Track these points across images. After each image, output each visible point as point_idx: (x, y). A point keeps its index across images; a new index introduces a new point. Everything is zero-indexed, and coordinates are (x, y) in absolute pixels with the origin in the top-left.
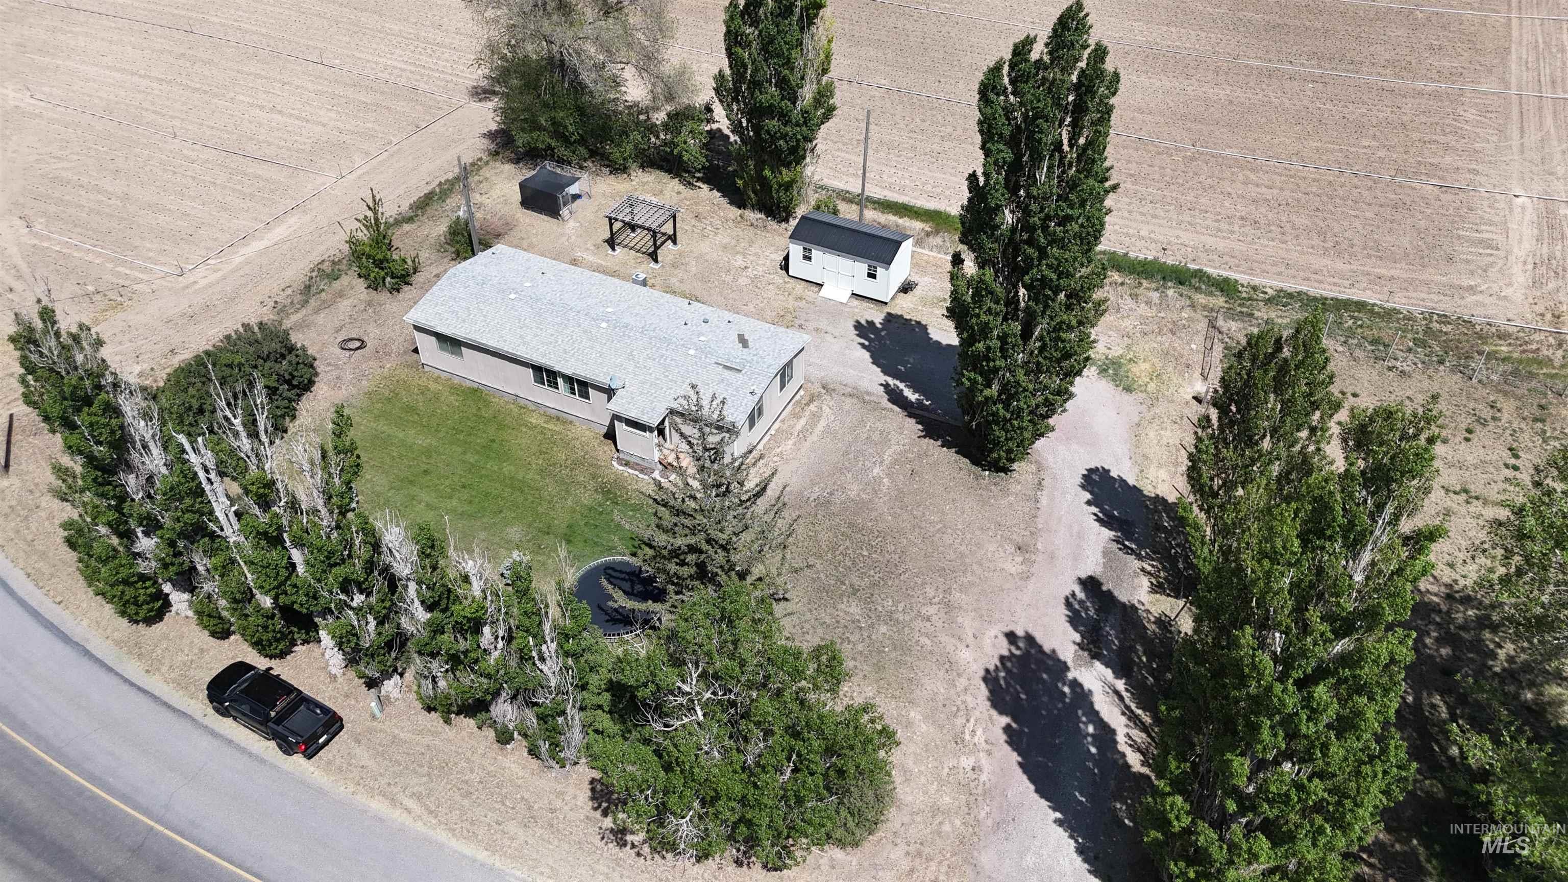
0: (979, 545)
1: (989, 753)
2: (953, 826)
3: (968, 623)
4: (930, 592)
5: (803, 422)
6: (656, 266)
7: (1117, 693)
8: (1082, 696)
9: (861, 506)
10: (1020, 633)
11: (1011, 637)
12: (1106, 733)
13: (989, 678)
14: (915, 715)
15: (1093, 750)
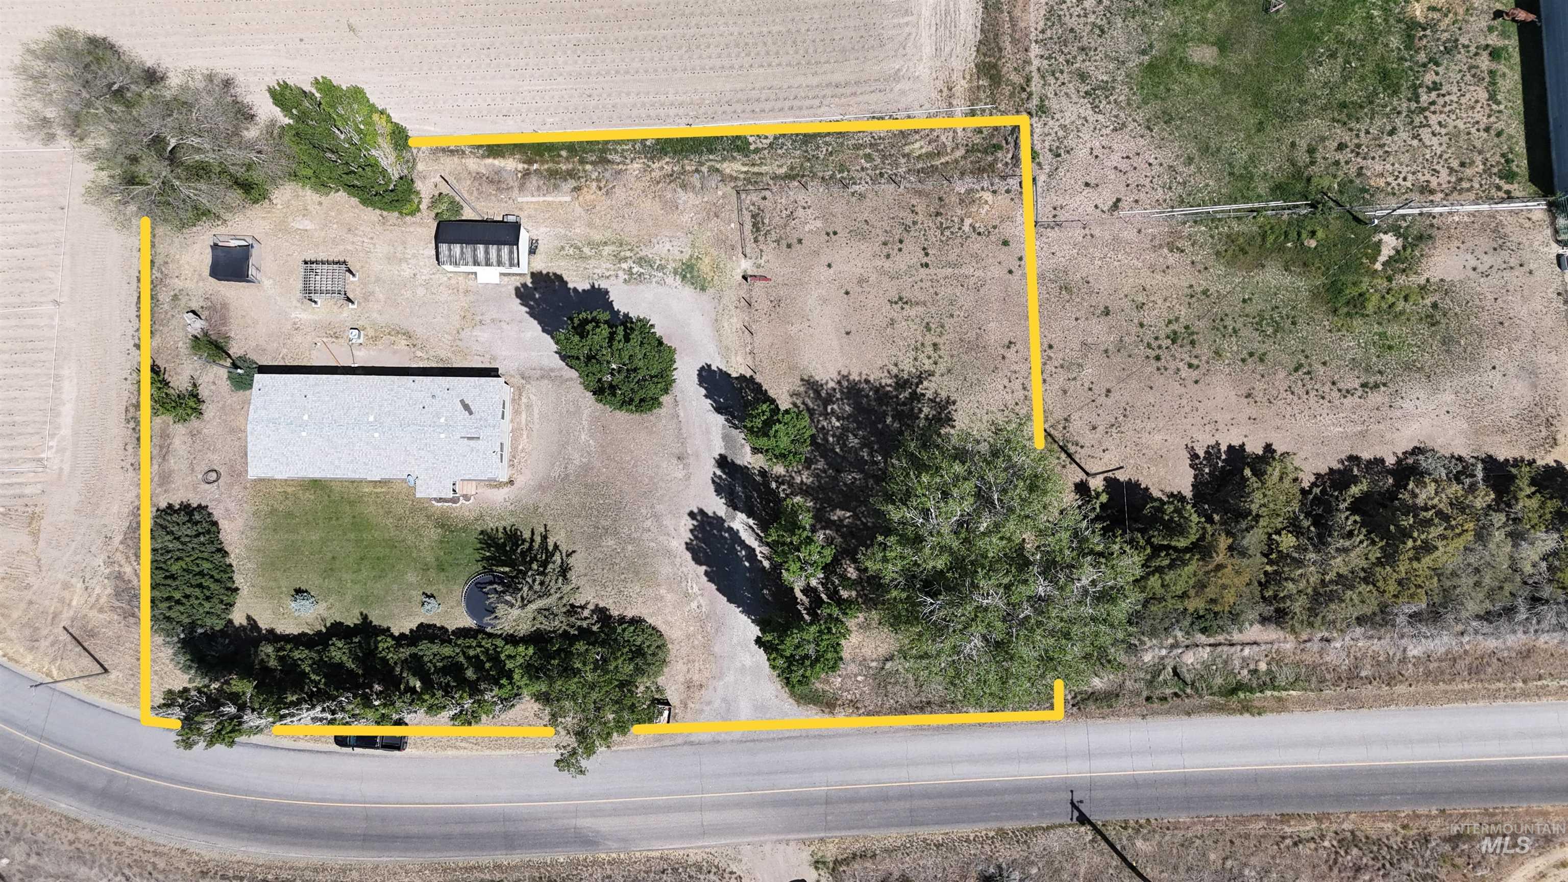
0: (658, 467)
1: (702, 595)
2: (699, 640)
3: (668, 522)
4: (644, 511)
5: (524, 416)
6: (355, 306)
7: (750, 527)
8: (734, 534)
9: (586, 468)
10: (696, 511)
11: (692, 515)
12: (751, 551)
13: (689, 547)
14: (663, 591)
15: (747, 564)
